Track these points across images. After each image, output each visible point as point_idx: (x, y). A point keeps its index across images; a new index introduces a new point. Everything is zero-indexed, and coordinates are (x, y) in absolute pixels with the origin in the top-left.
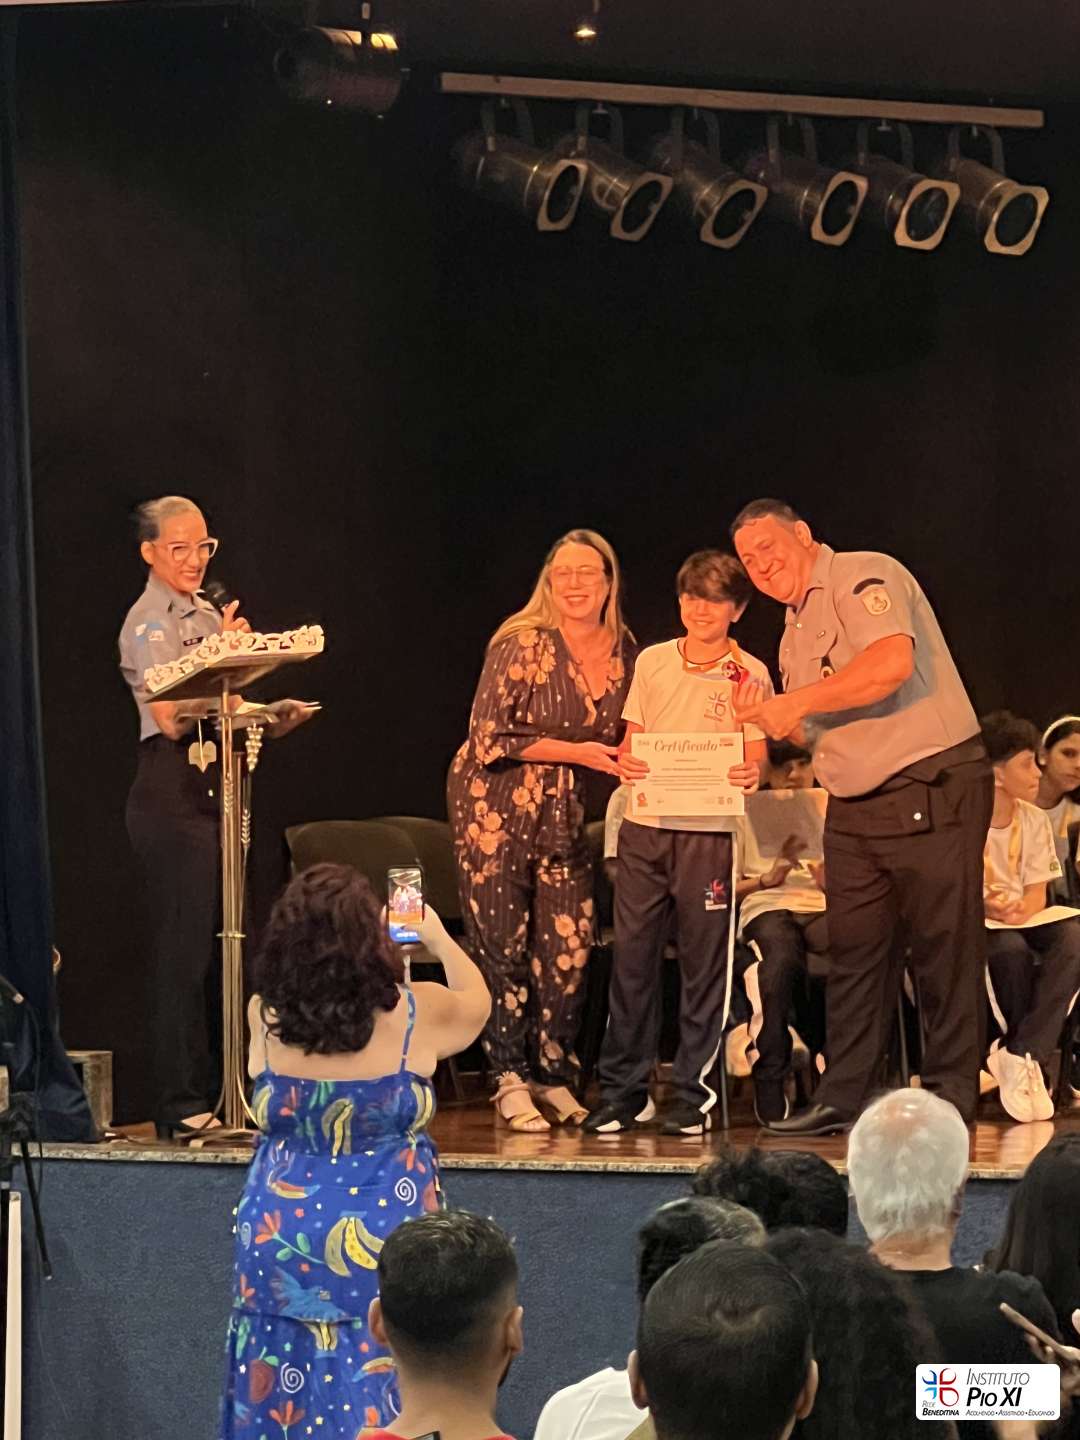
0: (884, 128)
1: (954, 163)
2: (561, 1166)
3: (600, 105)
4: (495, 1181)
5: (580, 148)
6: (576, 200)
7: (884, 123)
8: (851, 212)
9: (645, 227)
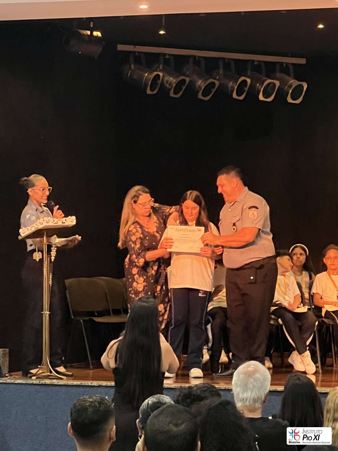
0: (256, 63)
1: (278, 75)
3: (167, 55)
5: (161, 68)
6: (159, 84)
7: (256, 62)
8: (245, 89)
9: (181, 93)
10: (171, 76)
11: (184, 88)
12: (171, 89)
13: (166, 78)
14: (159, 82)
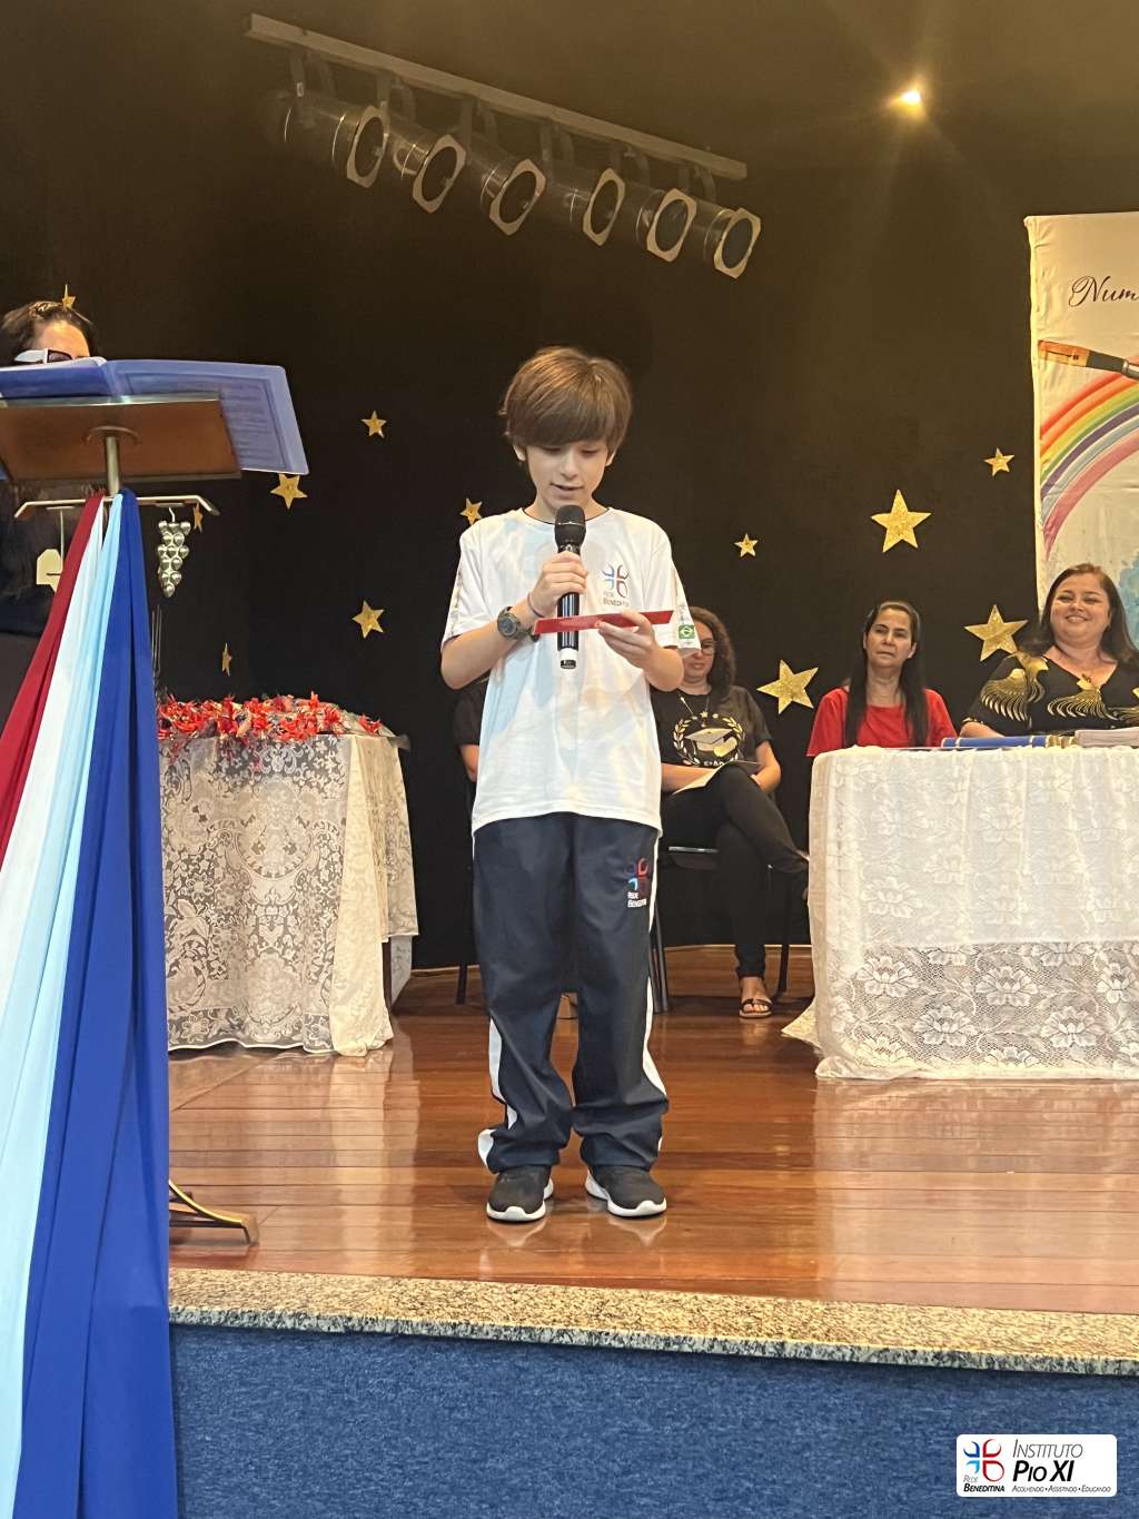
2: (678, 1341)
4: (537, 1367)
6: (379, 161)
8: (609, 217)
9: (440, 199)
10: (412, 140)
11: (449, 183)
12: (414, 178)
13: (401, 143)
14: (380, 152)
